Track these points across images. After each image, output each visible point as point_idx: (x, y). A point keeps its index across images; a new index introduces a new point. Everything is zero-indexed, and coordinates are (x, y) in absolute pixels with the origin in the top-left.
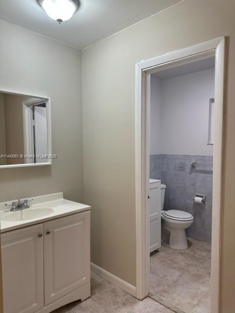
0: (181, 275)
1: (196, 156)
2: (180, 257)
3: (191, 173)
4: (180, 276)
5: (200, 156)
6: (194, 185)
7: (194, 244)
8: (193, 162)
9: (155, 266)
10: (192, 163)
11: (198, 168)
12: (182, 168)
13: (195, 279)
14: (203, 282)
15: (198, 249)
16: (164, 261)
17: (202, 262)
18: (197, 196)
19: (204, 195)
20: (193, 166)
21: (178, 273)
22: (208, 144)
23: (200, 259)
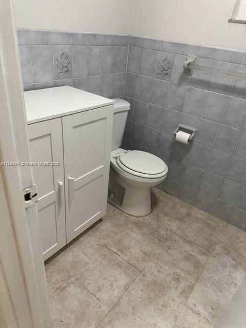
0: (129, 285)
1: (198, 48)
2: (134, 235)
3: (179, 85)
4: (126, 288)
5: (205, 48)
6: (180, 108)
7: (162, 201)
8: (190, 60)
9: (87, 260)
10: (187, 62)
11: (195, 75)
12: (165, 71)
13: (152, 295)
14: (164, 306)
15: (166, 214)
16: (105, 246)
17: (169, 248)
18: (181, 129)
19: (194, 129)
20: (187, 71)
21: (123, 280)
22: (230, 21)
23: (167, 240)
